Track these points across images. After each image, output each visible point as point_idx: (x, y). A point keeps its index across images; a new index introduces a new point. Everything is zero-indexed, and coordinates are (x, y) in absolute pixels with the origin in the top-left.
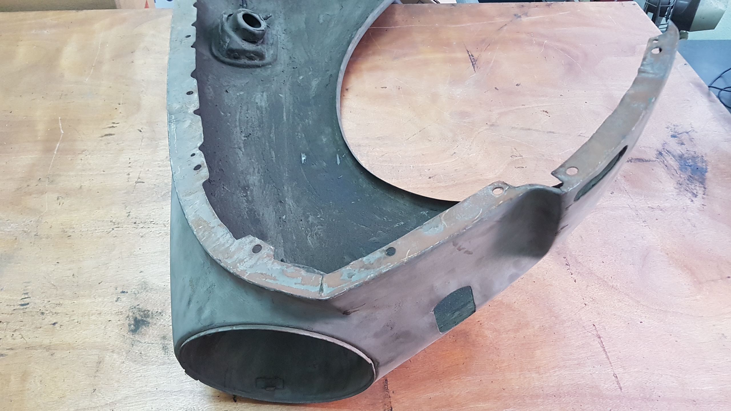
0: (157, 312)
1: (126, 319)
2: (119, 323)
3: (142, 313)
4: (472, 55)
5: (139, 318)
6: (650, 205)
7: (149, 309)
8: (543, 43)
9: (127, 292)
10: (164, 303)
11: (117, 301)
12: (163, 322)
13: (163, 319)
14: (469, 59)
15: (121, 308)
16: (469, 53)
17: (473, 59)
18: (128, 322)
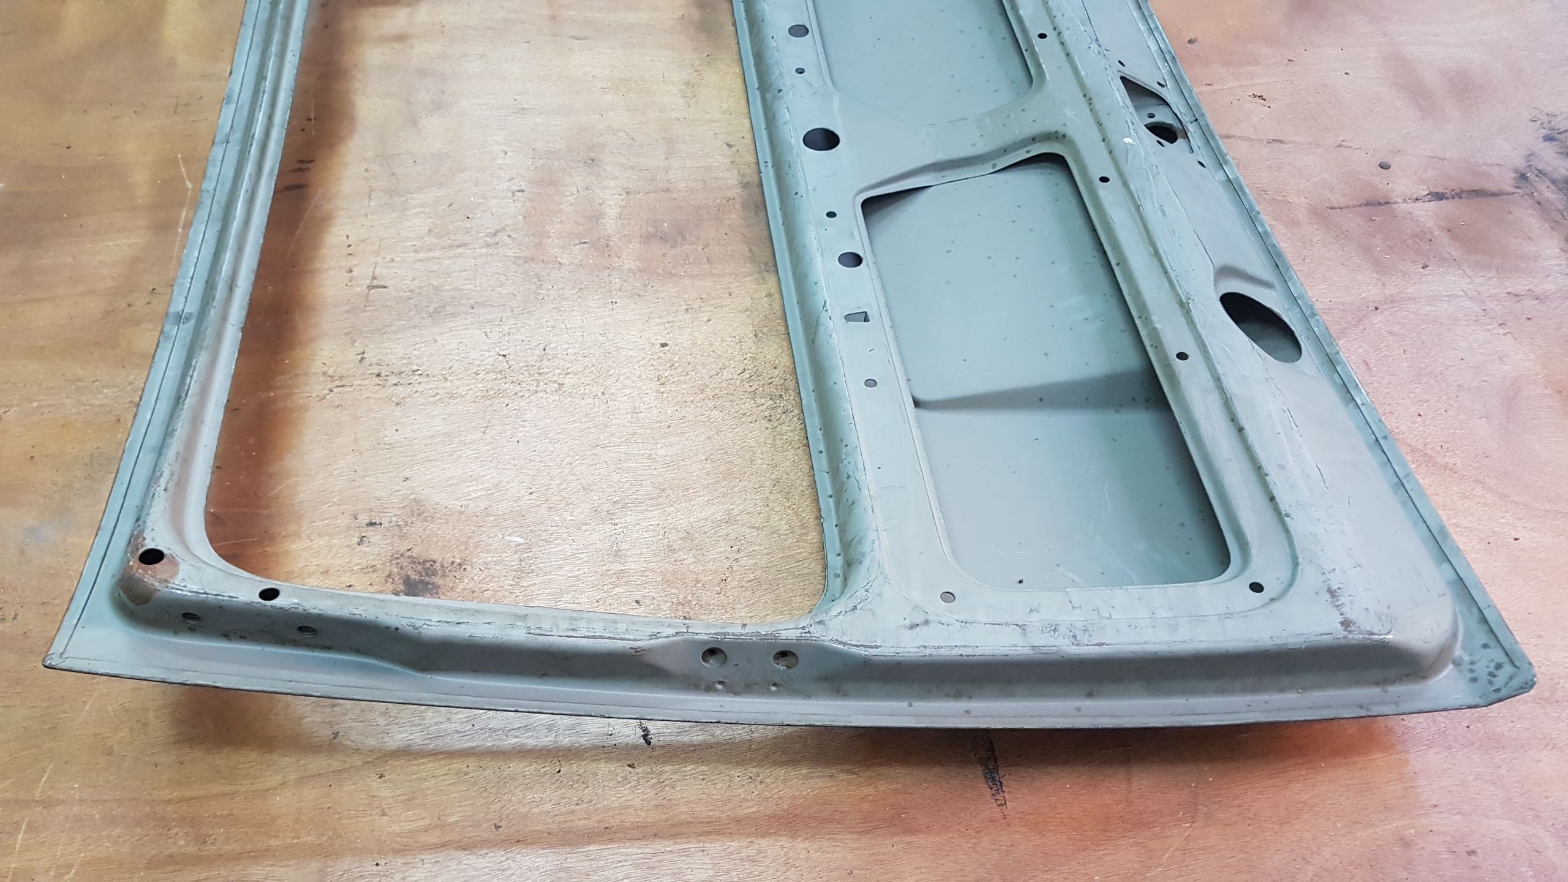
0: (453, 563)
1: (386, 581)
2: (371, 589)
3: (419, 567)
5: (414, 576)
6: (1510, 290)
7: (434, 557)
9: (381, 524)
10: (466, 543)
11: (360, 543)
12: (471, 584)
13: (469, 578)
15: (371, 557)
18: (391, 587)
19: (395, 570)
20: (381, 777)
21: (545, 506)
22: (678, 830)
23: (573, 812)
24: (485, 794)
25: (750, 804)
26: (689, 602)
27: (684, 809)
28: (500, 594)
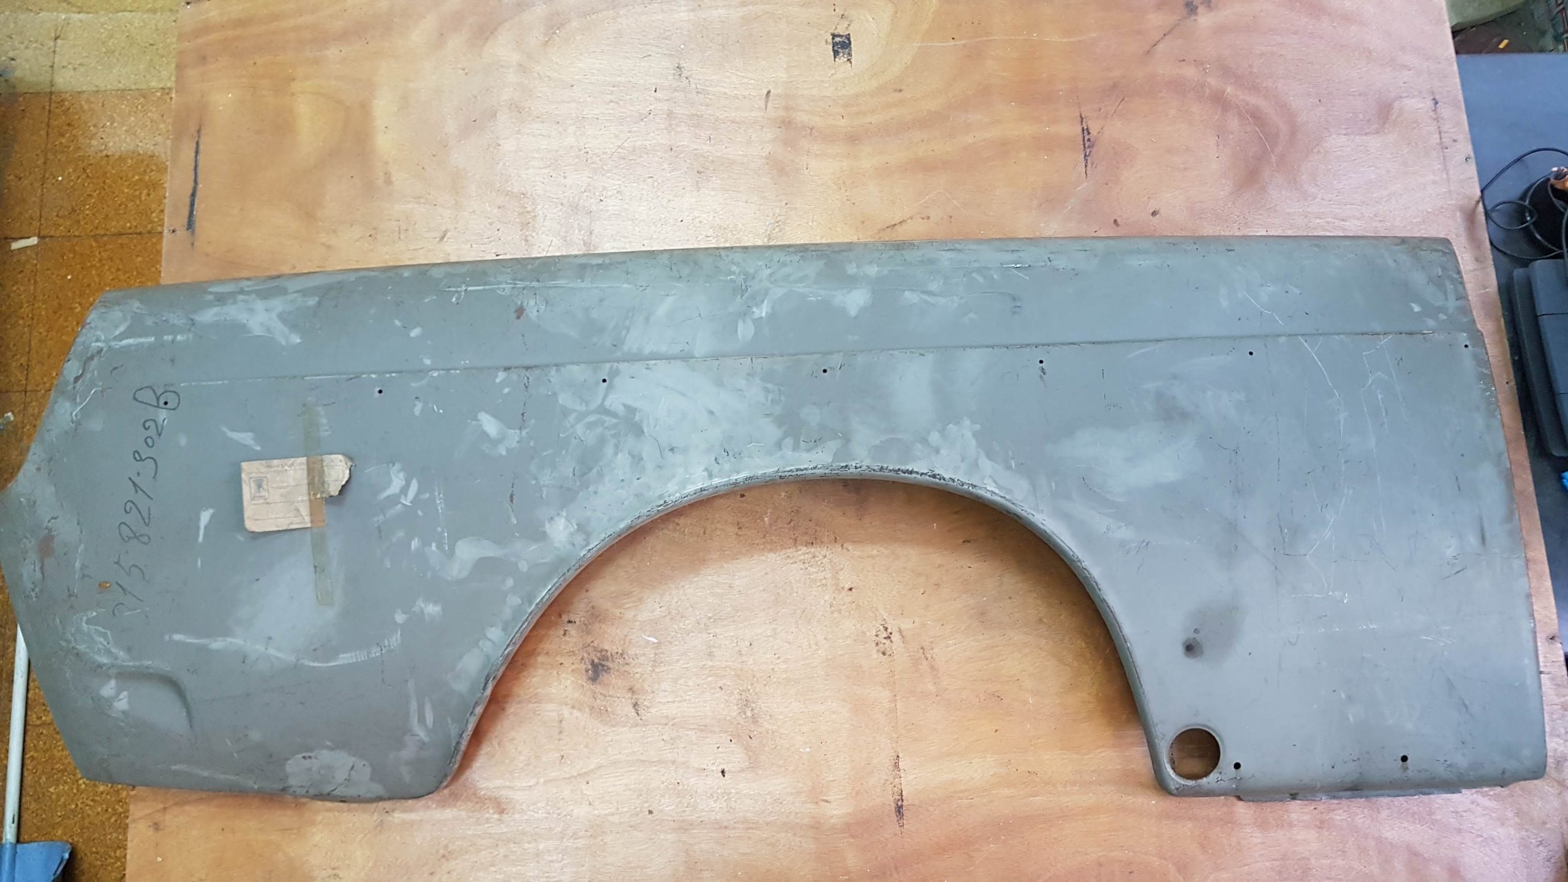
0: (617, 653)
1: (581, 663)
2: (573, 667)
3: (599, 654)
4: (1087, 129)
5: (596, 661)
7: (606, 648)
8: (1224, 92)
9: (575, 622)
10: (624, 640)
11: (565, 634)
12: (627, 668)
13: (627, 664)
14: (1082, 140)
15: (571, 645)
16: (1084, 123)
17: (1089, 140)
18: (584, 667)
19: (586, 655)
20: (588, 783)
21: (669, 617)
22: (736, 825)
23: (684, 811)
24: (641, 798)
25: (774, 814)
26: (749, 690)
27: (741, 814)
28: (645, 676)
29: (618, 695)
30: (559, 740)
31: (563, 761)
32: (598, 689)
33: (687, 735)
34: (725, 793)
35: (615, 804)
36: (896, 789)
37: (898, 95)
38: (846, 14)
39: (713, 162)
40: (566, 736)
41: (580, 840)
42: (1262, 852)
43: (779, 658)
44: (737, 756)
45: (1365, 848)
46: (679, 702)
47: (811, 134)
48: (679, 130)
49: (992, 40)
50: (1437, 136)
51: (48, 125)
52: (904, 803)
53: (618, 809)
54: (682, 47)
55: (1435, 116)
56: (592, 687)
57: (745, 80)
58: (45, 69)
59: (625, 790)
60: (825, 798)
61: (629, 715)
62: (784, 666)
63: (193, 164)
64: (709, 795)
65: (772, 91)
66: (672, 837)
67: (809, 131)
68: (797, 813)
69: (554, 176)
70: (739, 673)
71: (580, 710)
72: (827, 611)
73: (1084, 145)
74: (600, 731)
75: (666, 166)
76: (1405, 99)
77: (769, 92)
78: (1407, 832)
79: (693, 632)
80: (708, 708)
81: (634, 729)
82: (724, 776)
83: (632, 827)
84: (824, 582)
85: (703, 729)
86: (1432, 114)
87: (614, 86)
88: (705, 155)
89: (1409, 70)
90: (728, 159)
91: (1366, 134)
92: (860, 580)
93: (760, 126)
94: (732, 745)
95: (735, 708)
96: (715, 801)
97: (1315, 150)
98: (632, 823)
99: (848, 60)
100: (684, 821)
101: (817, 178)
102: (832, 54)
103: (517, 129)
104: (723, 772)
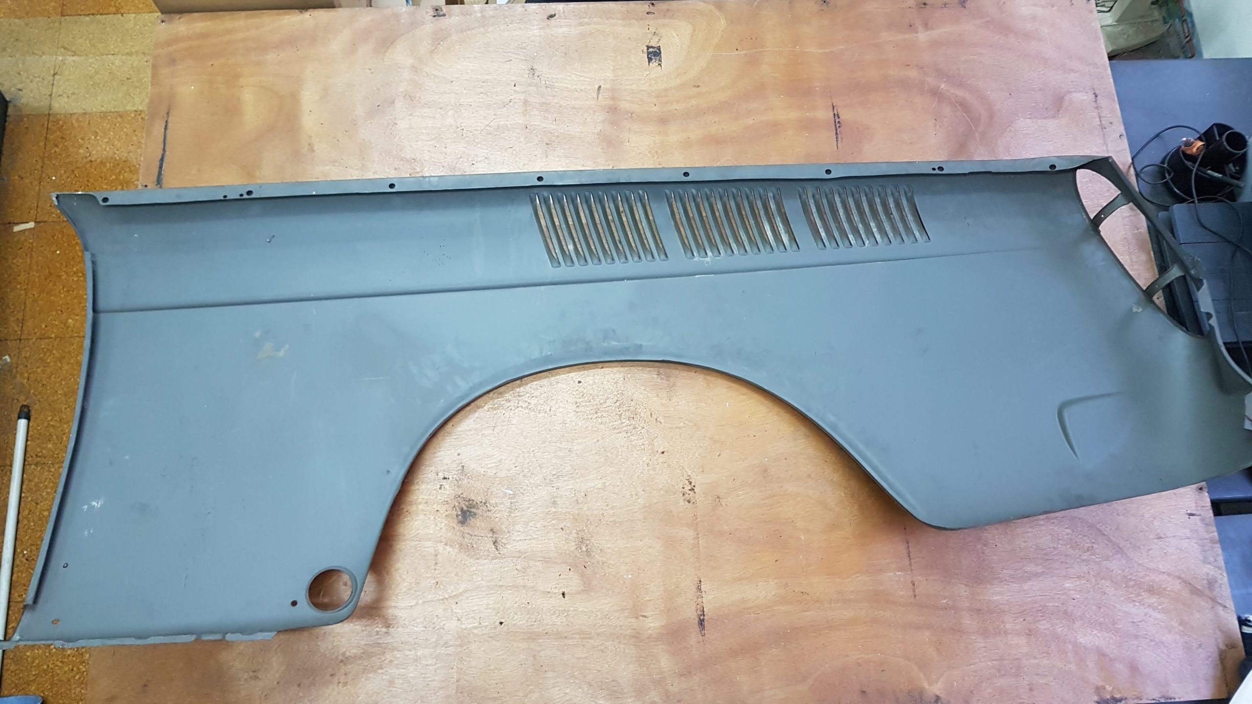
0: (481, 502)
1: (453, 510)
2: (447, 513)
3: (467, 503)
4: (838, 114)
5: (465, 508)
7: (474, 498)
8: (939, 88)
9: (449, 479)
10: (487, 492)
11: (440, 488)
12: (489, 514)
13: (489, 511)
14: (833, 122)
15: (446, 496)
16: (835, 110)
17: (839, 122)
18: (455, 513)
19: (457, 504)
20: (457, 603)
21: (521, 474)
22: (574, 636)
23: (533, 625)
24: (499, 614)
25: (603, 627)
26: (584, 530)
27: (578, 627)
28: (502, 520)
29: (482, 535)
30: (435, 569)
31: (438, 586)
32: (466, 530)
33: (535, 565)
34: (565, 610)
35: (478, 620)
36: (699, 606)
37: (698, 89)
38: (657, 32)
39: (558, 136)
40: (440, 566)
41: (451, 648)
42: (985, 654)
43: (607, 505)
44: (575, 581)
45: (1064, 650)
46: (530, 540)
47: (631, 117)
48: (532, 113)
49: (765, 51)
50: (1098, 119)
51: (46, 138)
52: (705, 617)
53: (480, 624)
54: (535, 54)
55: (1096, 106)
56: (461, 528)
57: (582, 78)
58: (45, 97)
59: (486, 609)
60: (644, 614)
61: (490, 550)
62: (612, 512)
63: (163, 137)
64: (552, 612)
65: (602, 86)
66: (523, 645)
67: (630, 115)
68: (621, 626)
69: (437, 146)
70: (576, 516)
71: (451, 546)
72: (645, 469)
73: (836, 126)
74: (467, 563)
75: (522, 139)
76: (1073, 94)
77: (600, 87)
78: (1096, 638)
79: (540, 486)
80: (552, 544)
81: (494, 561)
82: (564, 597)
83: (490, 637)
84: (642, 447)
85: (547, 561)
86: (1093, 104)
87: (483, 82)
88: (552, 132)
89: (1076, 72)
90: (569, 135)
91: (1045, 118)
92: (670, 446)
93: (593, 111)
94: (571, 573)
95: (574, 544)
96: (558, 616)
97: (1008, 130)
98: (491, 635)
99: (659, 64)
100: (531, 633)
101: (636, 148)
102: (647, 60)
103: (409, 112)
104: (563, 594)
